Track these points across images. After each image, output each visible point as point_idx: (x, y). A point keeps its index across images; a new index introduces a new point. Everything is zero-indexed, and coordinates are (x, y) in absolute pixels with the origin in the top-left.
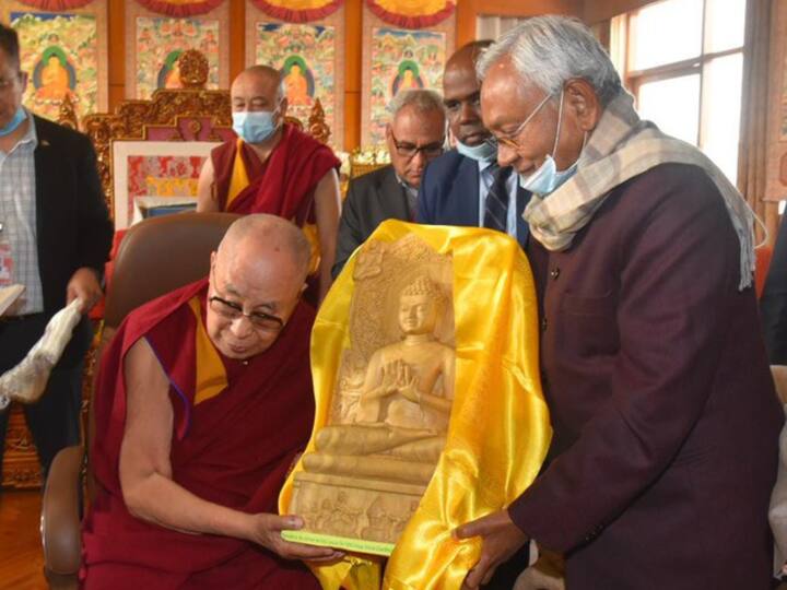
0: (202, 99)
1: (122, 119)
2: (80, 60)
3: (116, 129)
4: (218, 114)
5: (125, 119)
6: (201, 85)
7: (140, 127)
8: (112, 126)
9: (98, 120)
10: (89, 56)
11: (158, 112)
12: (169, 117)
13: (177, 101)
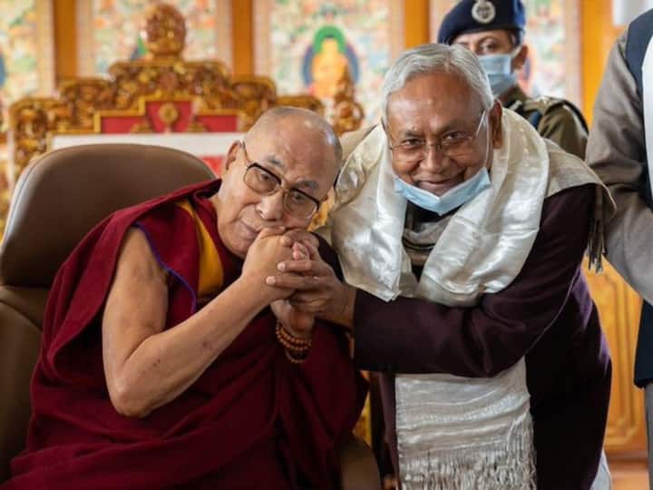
0: (178, 75)
1: (65, 105)
2: (11, 44)
3: (58, 119)
4: (203, 95)
5: (70, 106)
6: (177, 54)
7: (91, 116)
8: (51, 115)
9: (31, 107)
10: (23, 36)
11: (116, 95)
12: (131, 101)
13: (144, 78)
